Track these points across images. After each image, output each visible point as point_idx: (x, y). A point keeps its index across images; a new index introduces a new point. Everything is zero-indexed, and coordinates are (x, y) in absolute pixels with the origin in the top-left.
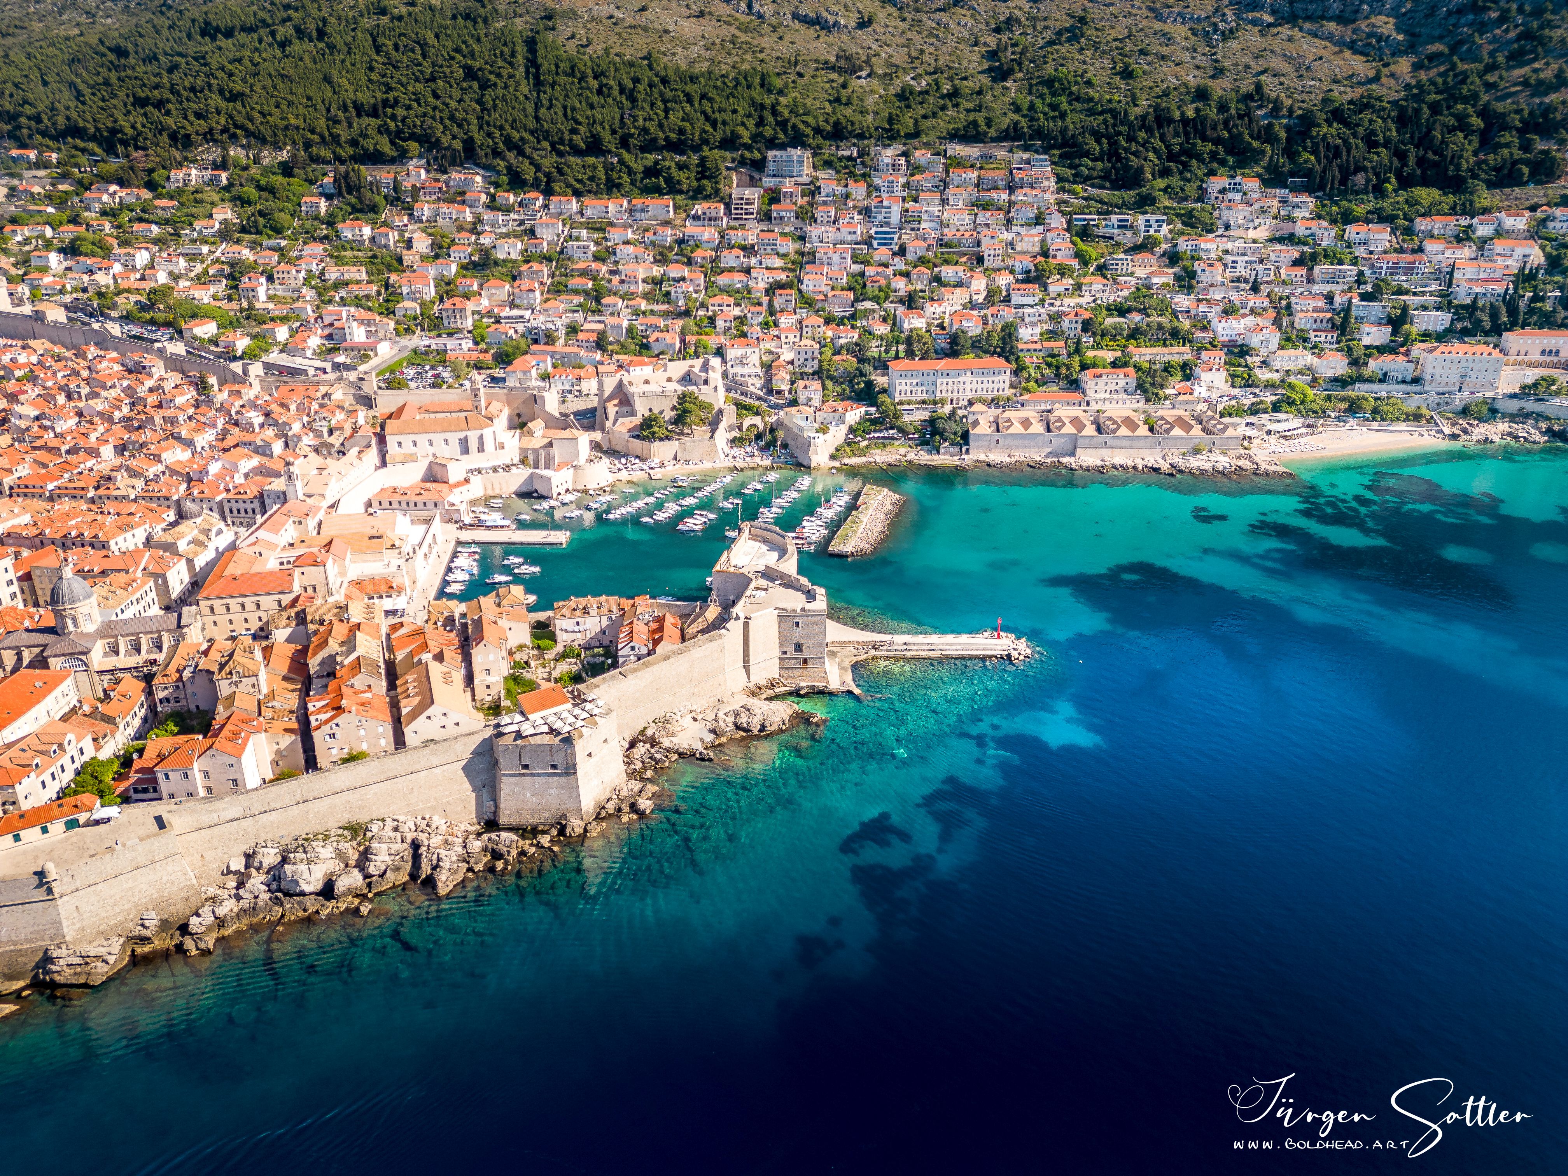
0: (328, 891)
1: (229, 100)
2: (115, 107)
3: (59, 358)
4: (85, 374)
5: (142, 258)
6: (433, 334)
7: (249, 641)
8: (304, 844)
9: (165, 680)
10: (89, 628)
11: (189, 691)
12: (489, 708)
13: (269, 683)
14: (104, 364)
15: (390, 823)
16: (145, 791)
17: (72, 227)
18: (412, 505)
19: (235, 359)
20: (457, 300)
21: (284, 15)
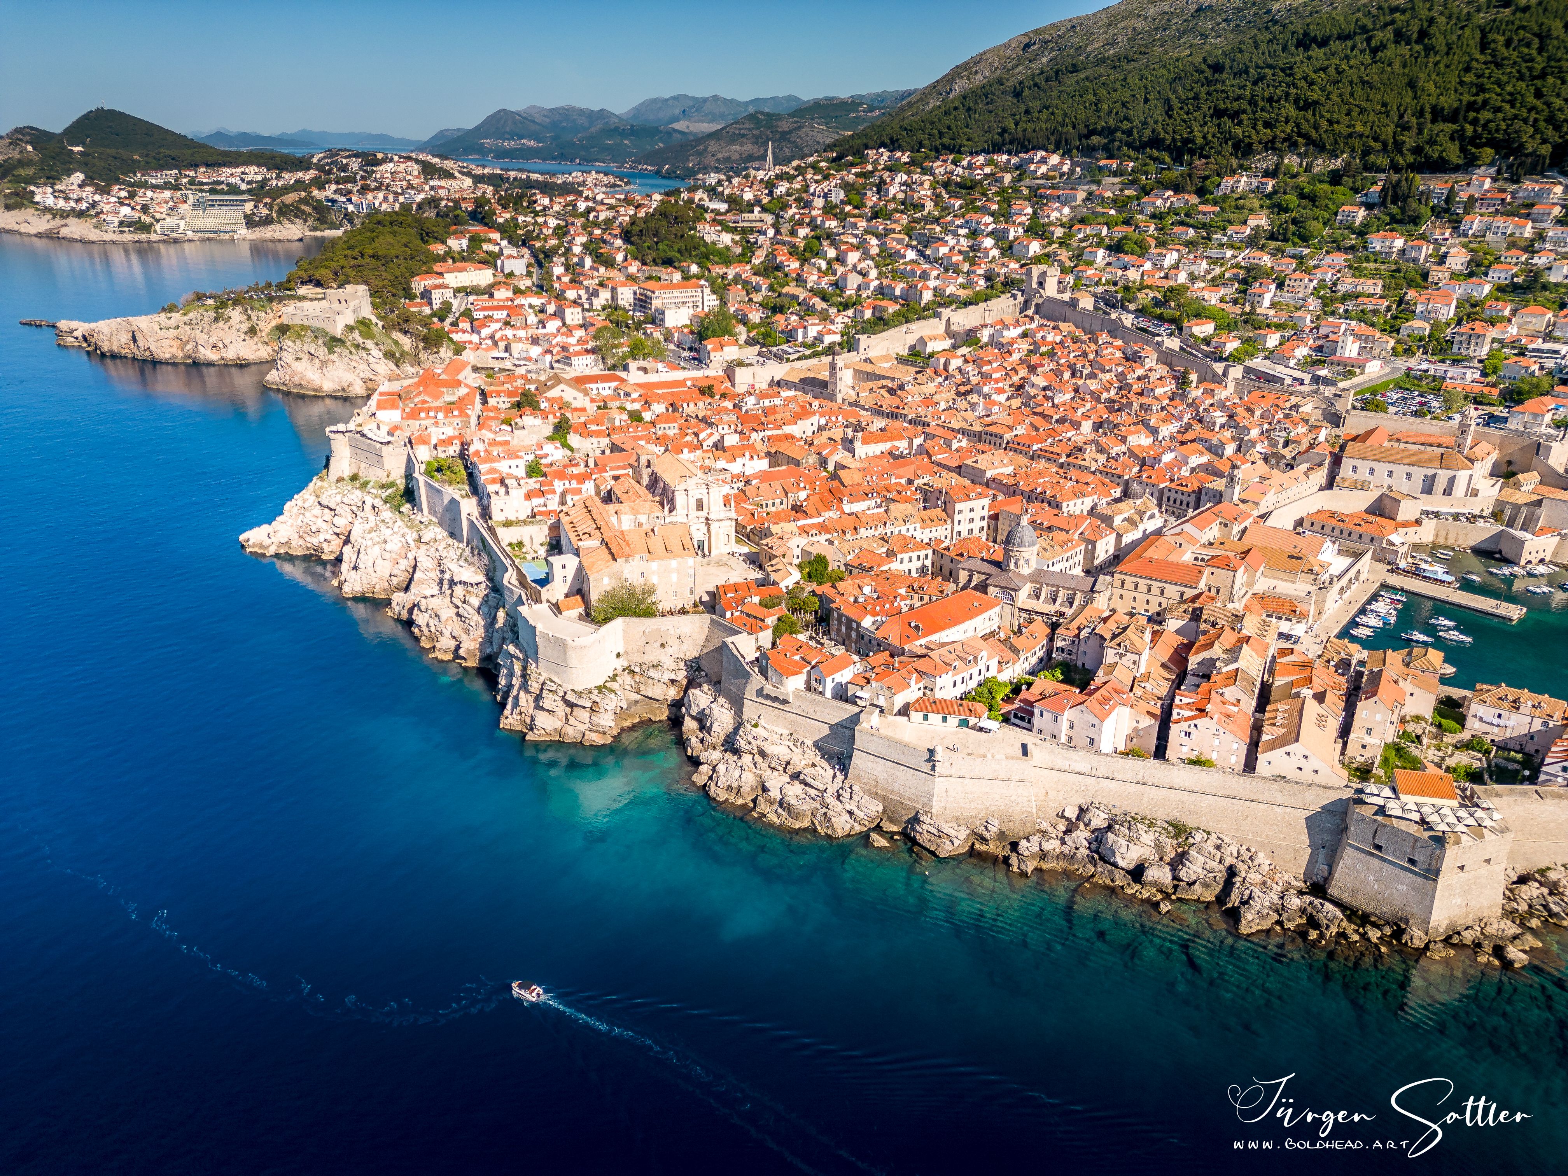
0: (1137, 873)
1: (1300, 109)
2: (1195, 119)
3: (1076, 340)
4: (1092, 356)
5: (1171, 258)
6: (1435, 358)
7: (1143, 621)
8: (1131, 821)
9: (1066, 632)
10: (1025, 571)
11: (1081, 649)
12: (1357, 769)
13: (1149, 664)
14: (1110, 350)
15: (1213, 839)
16: (1022, 719)
17: (1124, 228)
18: (1345, 534)
19: (1220, 359)
20: (1478, 325)
21: (1388, 18)
